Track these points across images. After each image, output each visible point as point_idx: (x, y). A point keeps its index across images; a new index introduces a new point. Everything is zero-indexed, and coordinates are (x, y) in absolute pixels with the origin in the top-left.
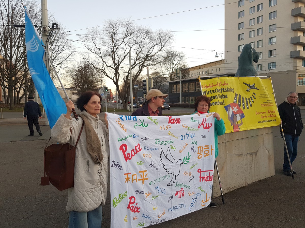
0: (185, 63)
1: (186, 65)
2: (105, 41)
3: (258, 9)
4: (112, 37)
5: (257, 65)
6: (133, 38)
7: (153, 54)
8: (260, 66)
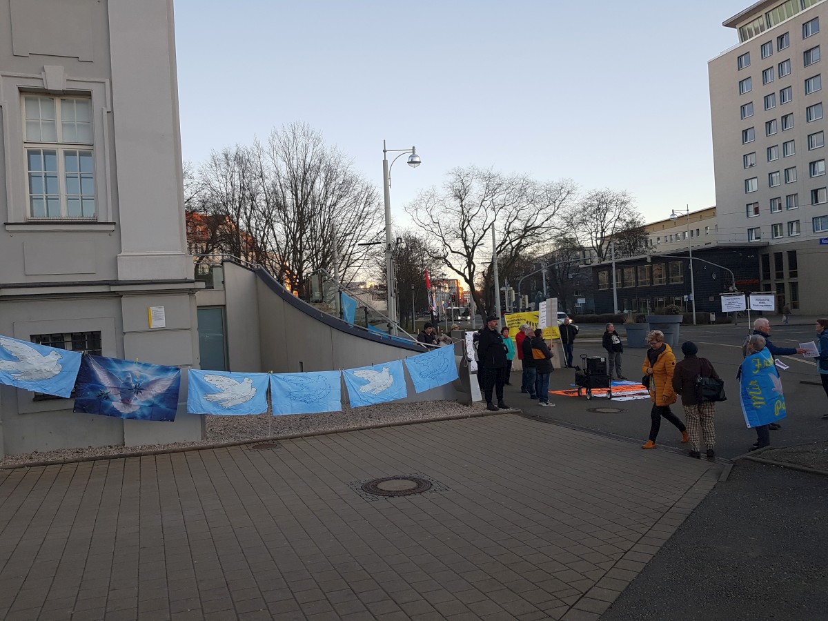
0: (635, 216)
1: (638, 220)
2: (448, 206)
3: (783, 99)
4: (460, 196)
5: (789, 223)
6: (499, 199)
7: (537, 223)
8: (794, 225)
